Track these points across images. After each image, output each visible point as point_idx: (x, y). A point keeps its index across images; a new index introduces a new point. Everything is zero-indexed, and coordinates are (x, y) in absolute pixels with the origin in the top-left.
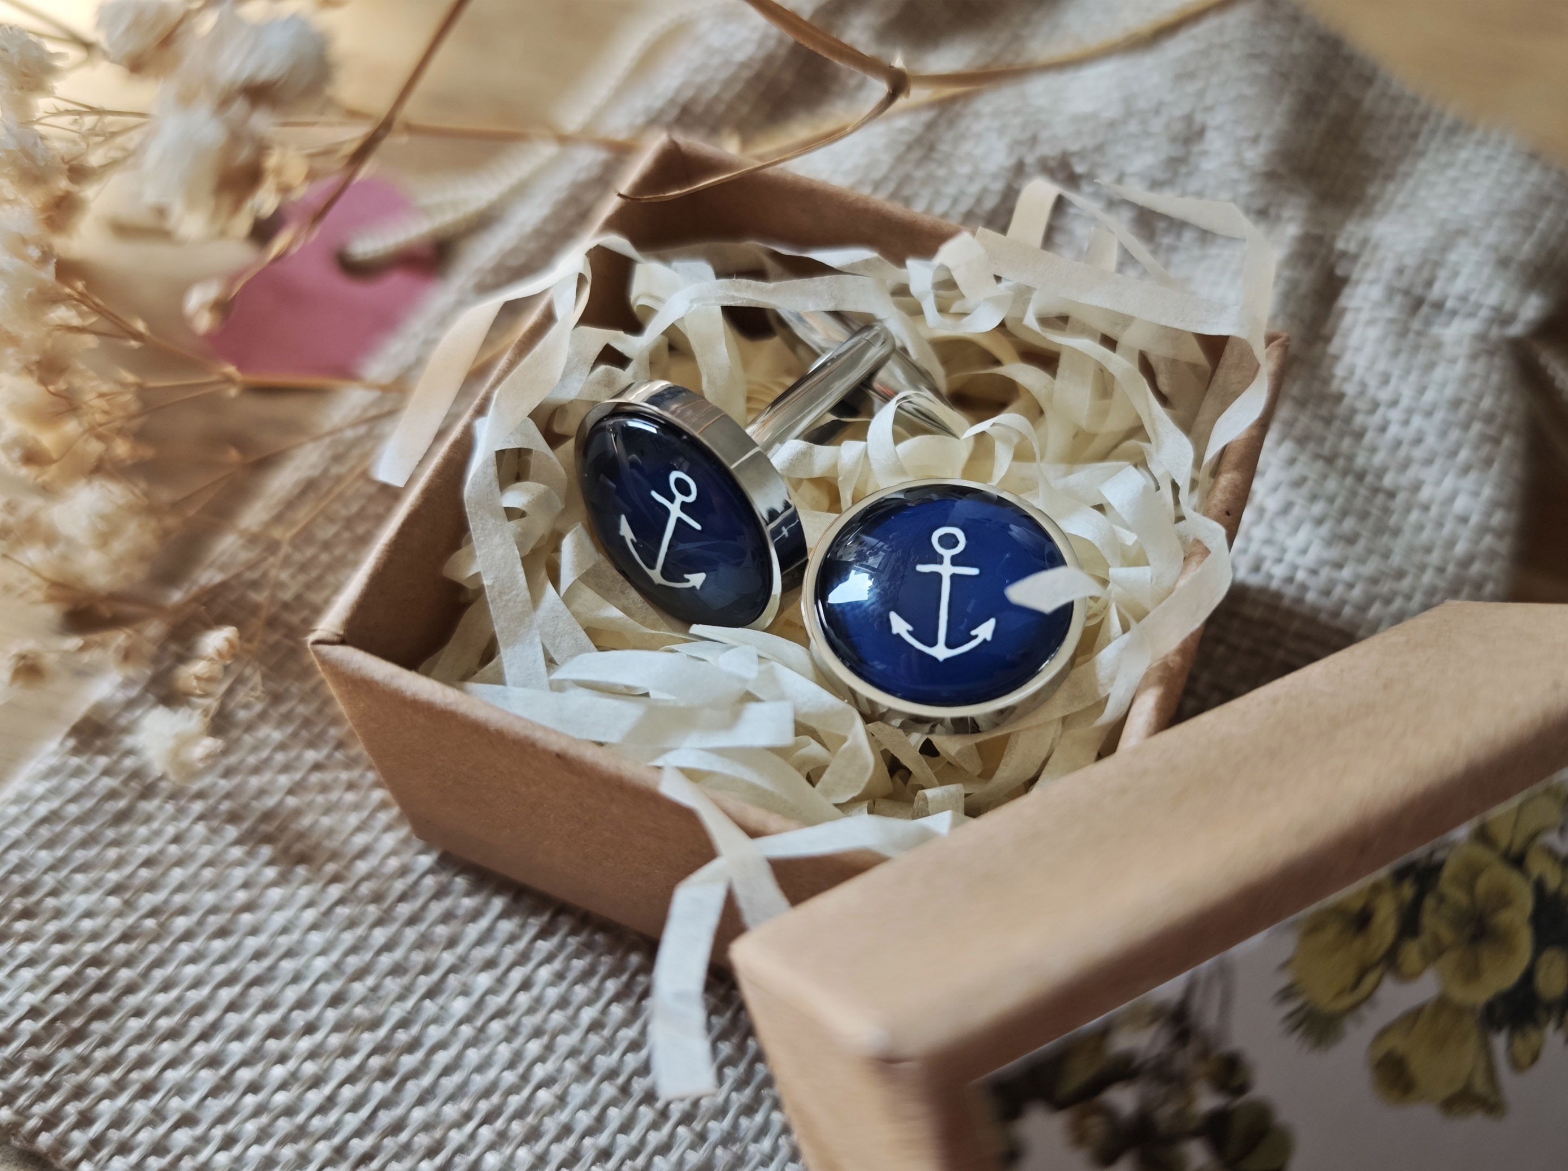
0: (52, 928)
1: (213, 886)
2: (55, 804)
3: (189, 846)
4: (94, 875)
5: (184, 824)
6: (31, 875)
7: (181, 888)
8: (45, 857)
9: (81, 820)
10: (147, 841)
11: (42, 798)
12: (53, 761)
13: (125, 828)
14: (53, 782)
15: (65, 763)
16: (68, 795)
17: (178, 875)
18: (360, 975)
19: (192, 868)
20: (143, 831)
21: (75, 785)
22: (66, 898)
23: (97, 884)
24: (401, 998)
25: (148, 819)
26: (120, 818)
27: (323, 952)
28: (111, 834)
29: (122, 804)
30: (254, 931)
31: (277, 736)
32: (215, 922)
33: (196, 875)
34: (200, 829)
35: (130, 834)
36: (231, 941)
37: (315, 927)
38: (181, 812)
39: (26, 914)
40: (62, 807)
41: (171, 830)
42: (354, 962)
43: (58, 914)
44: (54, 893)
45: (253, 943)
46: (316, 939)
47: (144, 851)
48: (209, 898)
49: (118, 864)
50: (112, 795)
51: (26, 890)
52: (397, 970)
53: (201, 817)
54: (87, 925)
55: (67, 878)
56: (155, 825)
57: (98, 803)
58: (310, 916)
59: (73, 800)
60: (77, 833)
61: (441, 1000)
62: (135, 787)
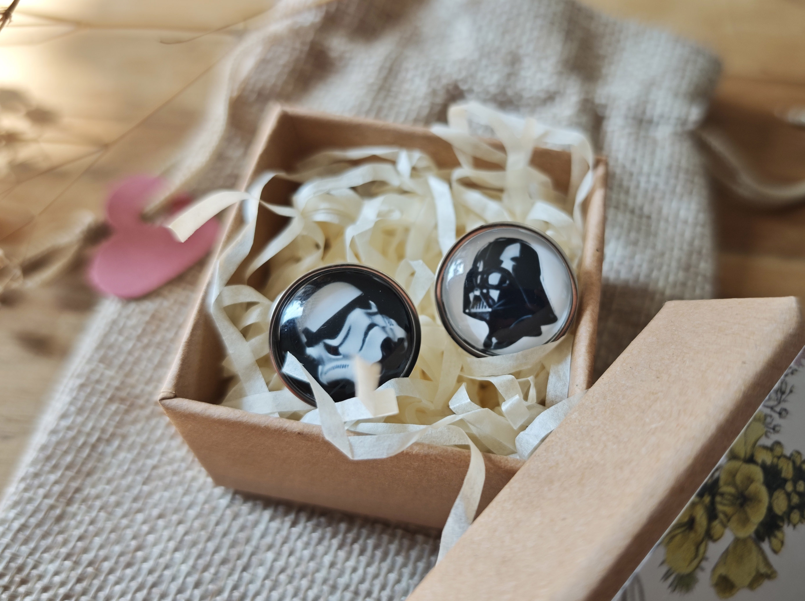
1: (117, 542)
2: (22, 520)
3: (99, 525)
4: (53, 552)
5: (94, 514)
6: (20, 561)
7: (101, 547)
9: (39, 525)
10: (77, 527)
11: (15, 519)
12: (15, 498)
13: (63, 524)
14: (19, 509)
15: (22, 498)
16: (28, 514)
17: (98, 541)
18: (206, 568)
19: (104, 536)
20: (73, 523)
21: (30, 508)
22: (41, 568)
24: (230, 574)
25: (74, 515)
26: (59, 519)
27: (184, 562)
28: (56, 528)
29: (58, 511)
30: (145, 560)
31: (130, 456)
32: (124, 560)
33: (108, 538)
34: (102, 514)
35: (67, 526)
36: (135, 568)
37: (176, 550)
38: (90, 508)
39: (23, 582)
40: (27, 521)
41: (87, 519)
42: (201, 563)
45: (147, 566)
46: (178, 556)
47: (77, 533)
48: (117, 549)
49: (65, 543)
50: (52, 507)
51: (20, 569)
52: (224, 562)
53: (101, 508)
54: (57, 579)
56: (79, 518)
57: (45, 514)
58: (172, 545)
59: (31, 516)
60: (39, 532)
61: (251, 571)
62: (63, 500)
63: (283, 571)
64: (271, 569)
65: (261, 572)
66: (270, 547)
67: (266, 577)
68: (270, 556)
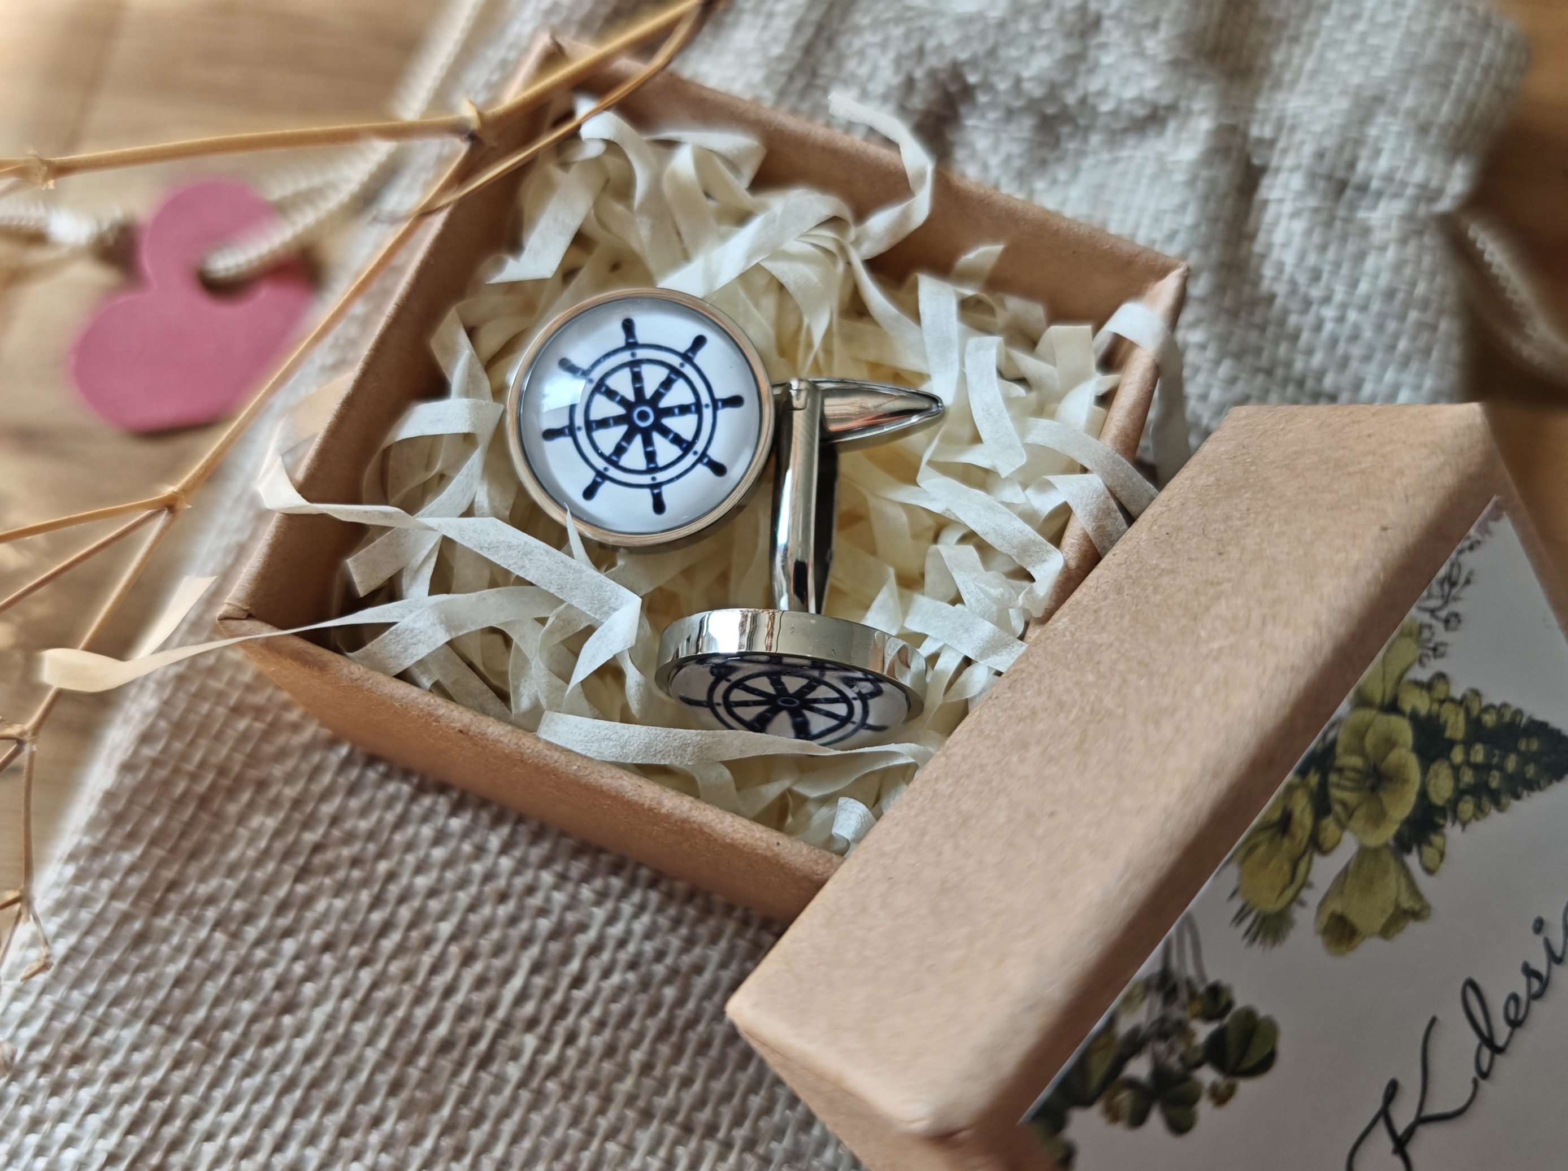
0: (105, 1069)
1: (247, 994)
2: (72, 939)
3: (214, 956)
5: (203, 933)
7: (217, 1002)
8: (78, 997)
9: (101, 951)
10: (172, 959)
11: (58, 936)
12: (59, 893)
13: (147, 950)
14: (66, 915)
15: (70, 894)
16: (83, 927)
17: (211, 989)
18: (410, 1059)
19: (223, 979)
20: (165, 949)
21: (86, 916)
23: (135, 1014)
24: (456, 1073)
25: (167, 934)
26: (140, 939)
27: (370, 1042)
28: (135, 960)
29: (137, 925)
30: (298, 1032)
32: (259, 1029)
33: (229, 984)
34: (220, 937)
35: (154, 954)
37: (357, 1016)
38: (197, 921)
40: (80, 941)
41: (192, 944)
43: (107, 1053)
44: (96, 1032)
46: (361, 1029)
47: (173, 970)
48: (247, 1007)
50: (126, 918)
52: (446, 1046)
55: (106, 1014)
56: (175, 940)
57: (114, 929)
58: (348, 1006)
59: (88, 933)
60: (103, 966)
61: (494, 1068)
62: (146, 905)
63: (554, 1071)
64: (531, 1069)
65: (514, 1072)
66: (532, 1024)
67: (522, 1084)
68: (530, 1042)
